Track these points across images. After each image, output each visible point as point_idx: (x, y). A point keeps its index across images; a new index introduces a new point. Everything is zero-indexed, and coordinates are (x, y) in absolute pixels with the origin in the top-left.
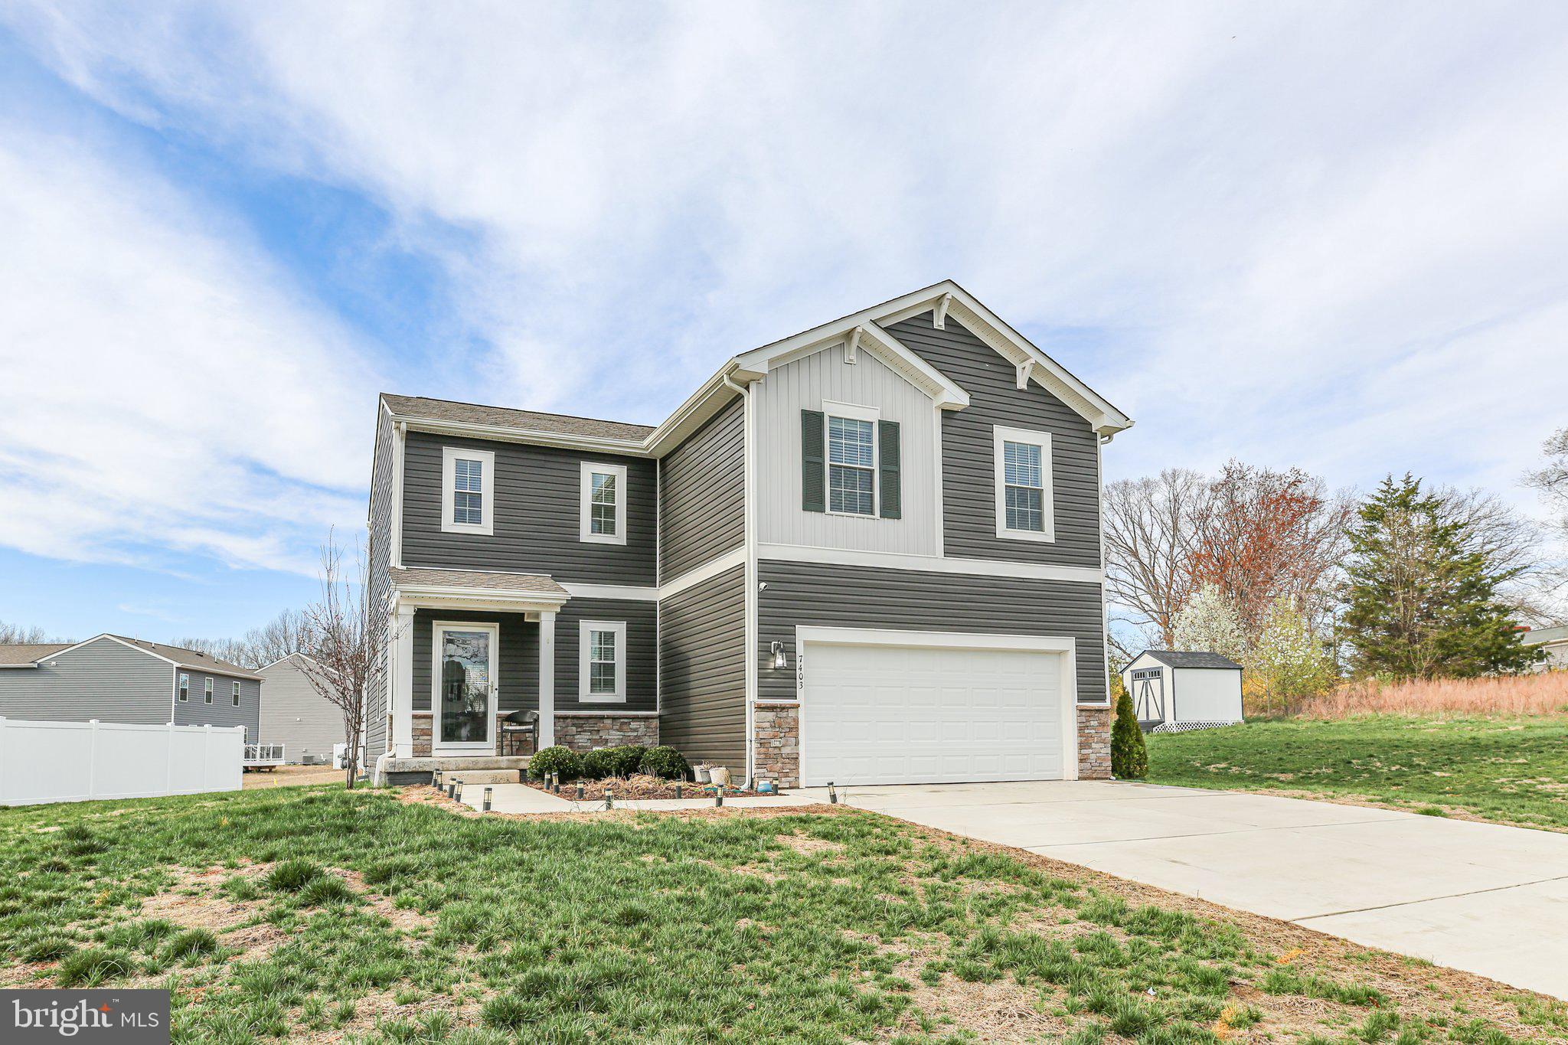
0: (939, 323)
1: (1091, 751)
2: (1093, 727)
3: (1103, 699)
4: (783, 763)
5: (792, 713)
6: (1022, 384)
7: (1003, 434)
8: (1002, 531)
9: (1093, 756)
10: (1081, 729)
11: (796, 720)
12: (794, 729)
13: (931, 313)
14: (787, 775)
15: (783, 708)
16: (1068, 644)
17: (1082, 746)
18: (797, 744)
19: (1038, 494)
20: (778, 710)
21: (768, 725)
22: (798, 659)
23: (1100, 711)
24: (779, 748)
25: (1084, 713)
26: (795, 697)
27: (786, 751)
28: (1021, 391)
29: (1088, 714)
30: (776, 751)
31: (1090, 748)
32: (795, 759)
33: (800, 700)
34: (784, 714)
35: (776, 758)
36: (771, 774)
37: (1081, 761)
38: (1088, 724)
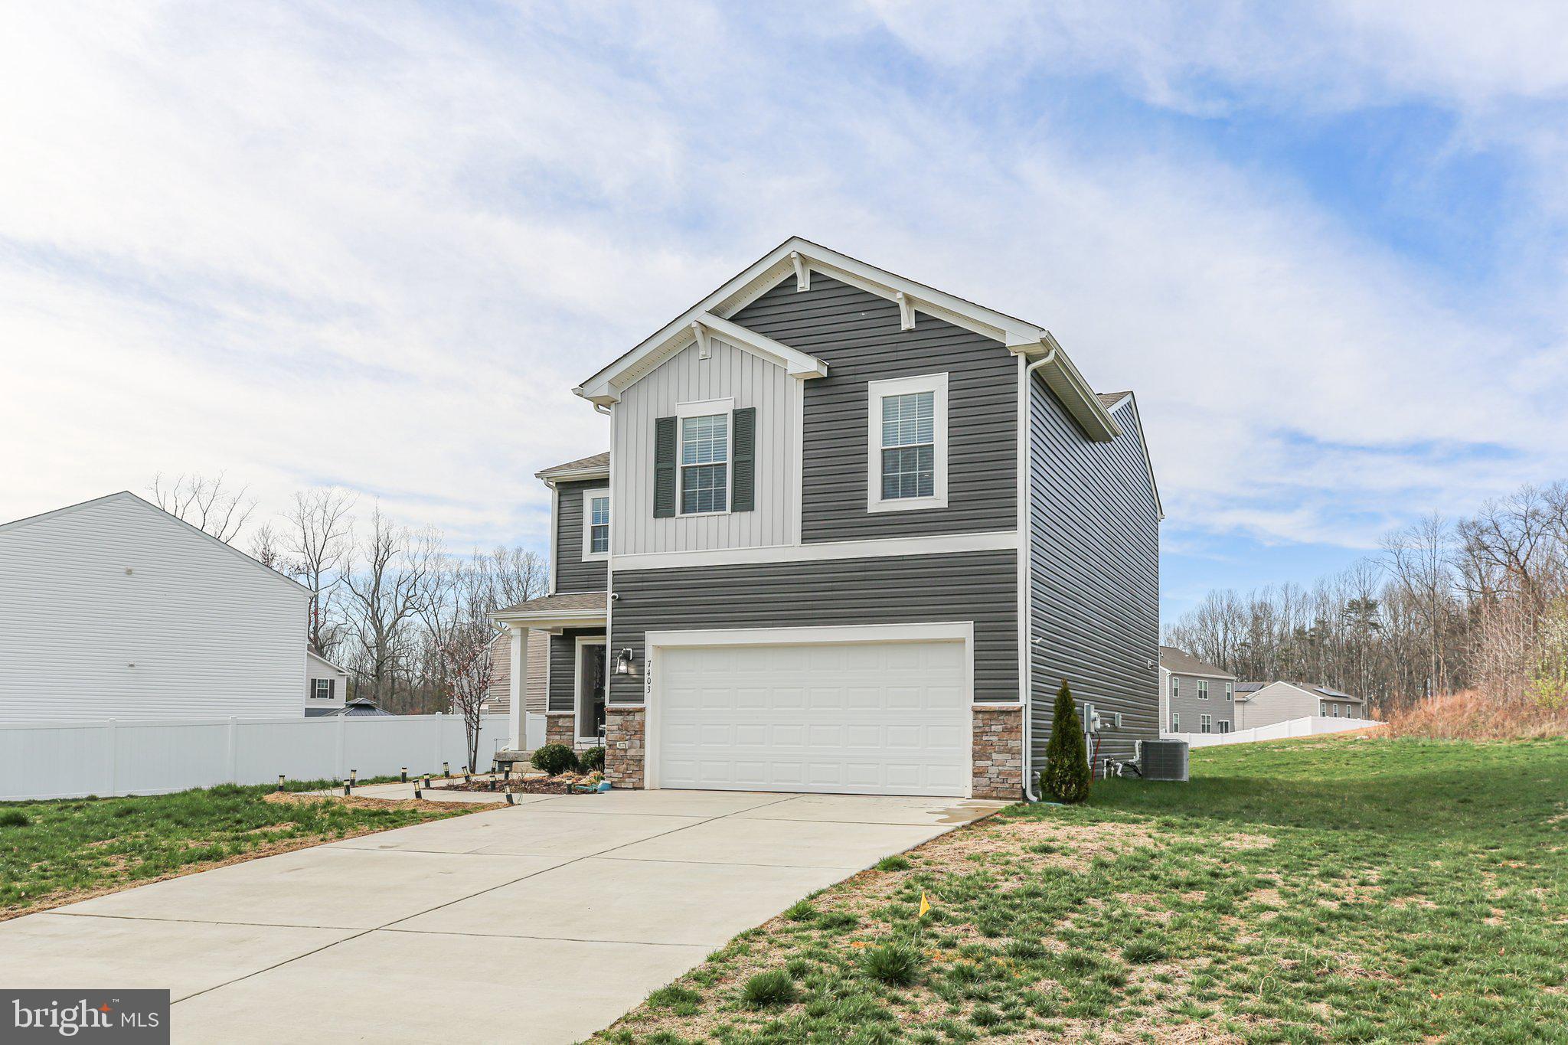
0: (804, 284)
1: (989, 763)
2: (994, 733)
3: (1016, 698)
4: (628, 764)
5: (638, 717)
6: (907, 322)
7: (879, 390)
8: (875, 503)
9: (993, 770)
10: (975, 735)
11: (642, 724)
12: (640, 731)
13: (794, 277)
14: (630, 776)
15: (629, 712)
16: (964, 630)
17: (976, 756)
18: (642, 746)
19: (928, 451)
20: (626, 714)
21: (615, 728)
22: (646, 664)
23: (1008, 713)
24: (625, 750)
25: (980, 716)
26: (642, 700)
27: (631, 752)
28: (910, 331)
29: (987, 716)
30: (622, 753)
31: (989, 758)
32: (639, 761)
33: (648, 703)
34: (630, 718)
35: (622, 758)
36: (616, 775)
37: (975, 775)
38: (987, 729)
